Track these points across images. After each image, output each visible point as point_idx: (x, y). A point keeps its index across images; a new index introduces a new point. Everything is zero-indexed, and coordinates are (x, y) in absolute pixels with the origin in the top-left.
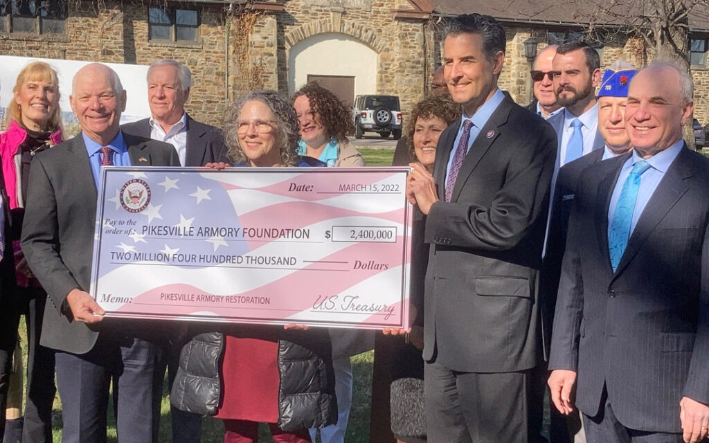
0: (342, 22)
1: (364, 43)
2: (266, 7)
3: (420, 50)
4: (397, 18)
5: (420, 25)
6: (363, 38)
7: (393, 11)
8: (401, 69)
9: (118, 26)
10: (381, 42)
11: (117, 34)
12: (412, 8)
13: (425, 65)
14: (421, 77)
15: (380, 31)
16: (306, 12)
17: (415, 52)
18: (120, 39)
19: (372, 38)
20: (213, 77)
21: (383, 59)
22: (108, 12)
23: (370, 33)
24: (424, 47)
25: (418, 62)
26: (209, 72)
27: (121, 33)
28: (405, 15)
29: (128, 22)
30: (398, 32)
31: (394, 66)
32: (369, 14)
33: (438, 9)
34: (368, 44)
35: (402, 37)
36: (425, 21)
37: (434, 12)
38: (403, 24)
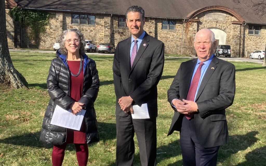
0: (216, 24)
1: (223, 30)
2: (194, 20)
3: (239, 33)
4: (232, 24)
5: (240, 25)
6: (222, 29)
7: (232, 22)
8: (233, 38)
9: (153, 26)
10: (227, 30)
11: (153, 28)
12: (237, 21)
13: (240, 37)
14: (239, 40)
15: (227, 27)
16: (206, 22)
17: (238, 33)
18: (154, 29)
19: (225, 29)
20: (178, 39)
21: (228, 35)
22: (151, 22)
23: (224, 28)
24: (240, 32)
25: (238, 36)
26: (178, 38)
27: (154, 27)
28: (235, 23)
29: (156, 25)
30: (233, 27)
31: (231, 37)
32: (224, 22)
33: (245, 21)
34: (224, 31)
35: (234, 29)
36: (241, 24)
37: (244, 22)
38: (234, 25)
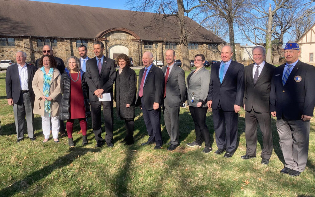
0: (120, 42)
1: (125, 46)
2: (102, 39)
3: (137, 47)
4: (132, 41)
5: (137, 42)
6: (125, 45)
7: (131, 39)
8: (134, 52)
9: (69, 44)
10: (129, 46)
11: (69, 46)
12: (135, 38)
13: (139, 51)
14: (138, 53)
15: (129, 44)
16: (112, 40)
17: (136, 48)
18: (70, 47)
19: (127, 45)
20: (91, 55)
21: (129, 49)
22: (66, 41)
23: (126, 44)
24: (138, 47)
25: (137, 50)
26: (91, 54)
27: (70, 46)
28: (134, 40)
29: (71, 43)
30: (132, 44)
31: (132, 51)
32: (126, 40)
33: (141, 39)
34: (126, 47)
35: (134, 45)
36: (138, 41)
37: (140, 39)
38: (134, 42)
